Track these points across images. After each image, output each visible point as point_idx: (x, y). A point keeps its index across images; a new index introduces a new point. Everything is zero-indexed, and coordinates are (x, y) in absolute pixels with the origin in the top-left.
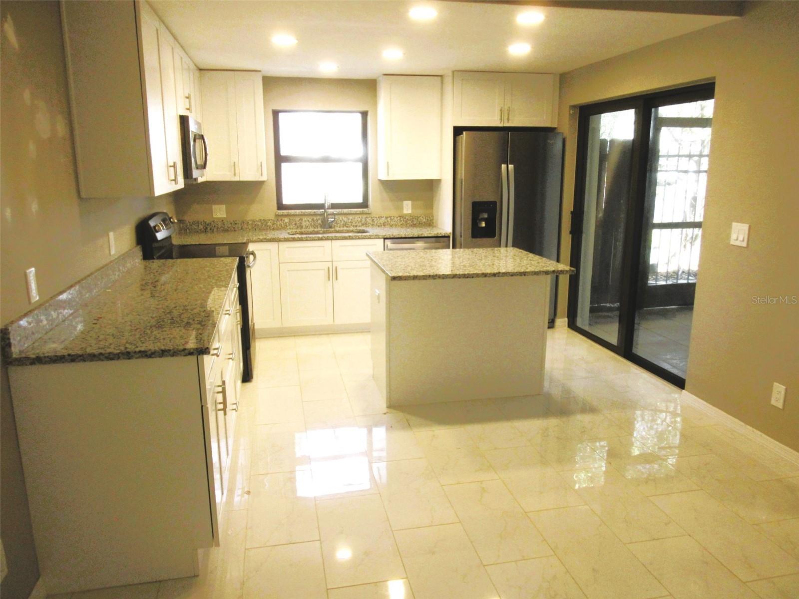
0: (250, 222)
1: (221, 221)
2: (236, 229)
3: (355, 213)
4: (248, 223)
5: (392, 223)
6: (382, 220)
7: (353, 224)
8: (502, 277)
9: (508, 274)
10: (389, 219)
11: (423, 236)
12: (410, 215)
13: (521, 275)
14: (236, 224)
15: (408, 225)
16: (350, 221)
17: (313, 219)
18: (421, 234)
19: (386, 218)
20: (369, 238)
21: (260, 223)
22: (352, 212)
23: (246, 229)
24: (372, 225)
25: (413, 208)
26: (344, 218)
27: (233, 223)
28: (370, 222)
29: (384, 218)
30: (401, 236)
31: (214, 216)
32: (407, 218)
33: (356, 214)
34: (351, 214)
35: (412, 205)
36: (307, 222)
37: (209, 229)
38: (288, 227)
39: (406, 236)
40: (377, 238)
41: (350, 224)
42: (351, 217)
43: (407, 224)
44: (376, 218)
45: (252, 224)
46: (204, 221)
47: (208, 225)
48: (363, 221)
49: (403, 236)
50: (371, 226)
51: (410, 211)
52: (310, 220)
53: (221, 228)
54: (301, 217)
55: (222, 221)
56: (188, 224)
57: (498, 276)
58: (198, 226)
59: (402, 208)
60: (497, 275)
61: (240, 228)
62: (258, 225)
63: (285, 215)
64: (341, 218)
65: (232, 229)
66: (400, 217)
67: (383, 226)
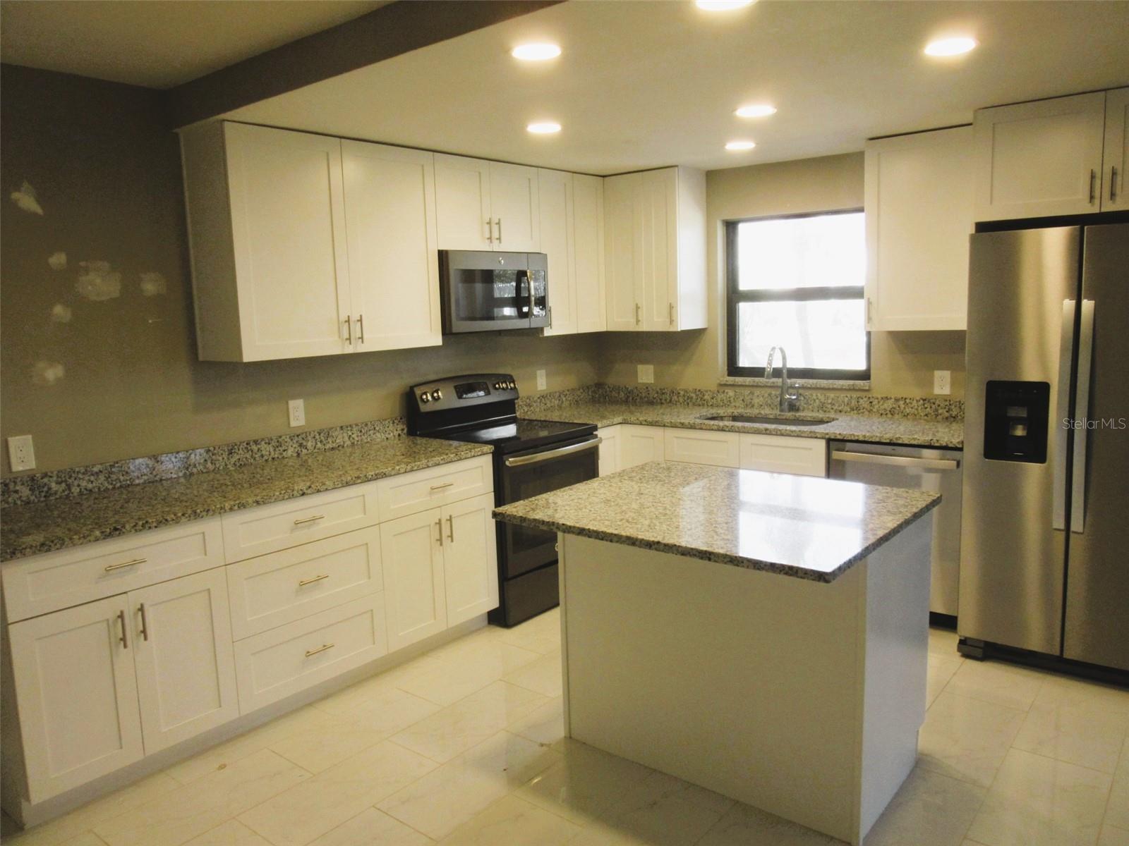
0: (682, 393)
1: (645, 387)
2: (663, 401)
3: (839, 387)
4: (679, 393)
5: (908, 410)
6: (889, 405)
7: (835, 408)
8: (663, 553)
9: (674, 548)
10: (901, 403)
11: (900, 442)
12: (945, 398)
13: (702, 558)
14: (663, 393)
15: (940, 417)
16: (830, 401)
17: (770, 395)
18: (897, 439)
19: (897, 400)
20: (798, 436)
21: (693, 395)
22: (835, 386)
23: (676, 402)
24: (869, 411)
25: (953, 384)
26: (819, 395)
27: (659, 391)
28: (866, 406)
29: (893, 400)
30: (856, 438)
31: (640, 381)
32: (937, 402)
33: (841, 389)
34: (834, 389)
35: (952, 378)
36: (761, 399)
37: (631, 398)
38: (733, 404)
39: (866, 439)
40: (811, 437)
41: (829, 406)
42: (832, 395)
43: (937, 415)
44: (877, 399)
45: (684, 396)
46: (625, 387)
47: (629, 393)
48: (854, 403)
49: (861, 438)
50: (867, 413)
51: (946, 391)
52: (766, 395)
53: (645, 397)
54: (752, 389)
55: (647, 388)
56: (608, 389)
57: (656, 549)
58: (619, 393)
59: (931, 383)
60: (653, 547)
61: (668, 401)
62: (692, 398)
63: (730, 385)
64: (814, 395)
65: (659, 401)
66: (924, 400)
67: (889, 416)
